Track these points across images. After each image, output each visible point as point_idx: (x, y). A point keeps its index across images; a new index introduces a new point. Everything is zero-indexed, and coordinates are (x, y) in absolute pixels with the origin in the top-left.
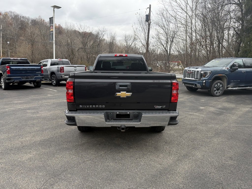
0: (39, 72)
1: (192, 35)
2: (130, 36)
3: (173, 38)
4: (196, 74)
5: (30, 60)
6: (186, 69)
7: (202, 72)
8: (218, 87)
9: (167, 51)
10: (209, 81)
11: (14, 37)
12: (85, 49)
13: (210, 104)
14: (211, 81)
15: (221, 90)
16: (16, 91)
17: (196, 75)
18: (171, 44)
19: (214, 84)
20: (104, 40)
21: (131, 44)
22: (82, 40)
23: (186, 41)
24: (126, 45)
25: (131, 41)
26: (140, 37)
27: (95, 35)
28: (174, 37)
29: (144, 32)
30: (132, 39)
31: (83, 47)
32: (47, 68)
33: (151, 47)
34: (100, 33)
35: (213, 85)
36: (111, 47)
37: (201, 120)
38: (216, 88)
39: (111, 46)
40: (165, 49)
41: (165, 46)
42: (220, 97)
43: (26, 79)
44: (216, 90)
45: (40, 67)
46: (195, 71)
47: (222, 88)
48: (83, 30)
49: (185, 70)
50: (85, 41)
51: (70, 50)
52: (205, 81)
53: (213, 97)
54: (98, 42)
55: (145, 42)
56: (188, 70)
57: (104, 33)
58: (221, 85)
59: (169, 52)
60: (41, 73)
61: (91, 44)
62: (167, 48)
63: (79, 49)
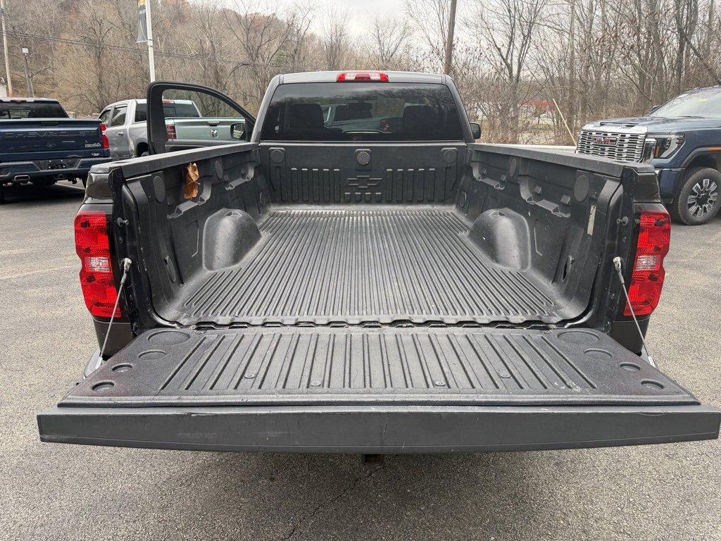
0: (94, 145)
1: (592, 12)
2: (392, 22)
3: (531, 24)
4: (626, 145)
5: (95, 103)
6: (589, 127)
7: (651, 140)
8: (702, 193)
9: (510, 67)
10: (673, 170)
11: (47, 33)
12: (254, 66)
13: (682, 258)
14: (682, 171)
15: (711, 202)
16: (23, 210)
17: (625, 150)
18: (523, 45)
19: (690, 180)
20: (313, 37)
21: (394, 47)
22: (245, 40)
23: (572, 34)
24: (378, 53)
25: (394, 38)
26: (424, 22)
27: (285, 21)
28: (534, 23)
29: (437, 6)
30: (398, 33)
31: (248, 60)
32: (125, 130)
33: (460, 55)
34: (300, 15)
35: (686, 186)
36: (334, 59)
37: (675, 335)
38: (695, 194)
39: (334, 54)
40: (505, 60)
41: (504, 51)
42: (706, 226)
43: (52, 168)
44: (693, 204)
45: (95, 129)
46: (623, 136)
47: (716, 194)
48: (247, 8)
49: (585, 132)
50: (254, 41)
51: (211, 73)
52: (661, 172)
53: (682, 227)
54: (292, 45)
55: (441, 41)
56: (598, 133)
57: (310, 16)
58: (714, 183)
59: (515, 72)
60: (103, 147)
61: (274, 51)
62: (509, 57)
63: (237, 68)
